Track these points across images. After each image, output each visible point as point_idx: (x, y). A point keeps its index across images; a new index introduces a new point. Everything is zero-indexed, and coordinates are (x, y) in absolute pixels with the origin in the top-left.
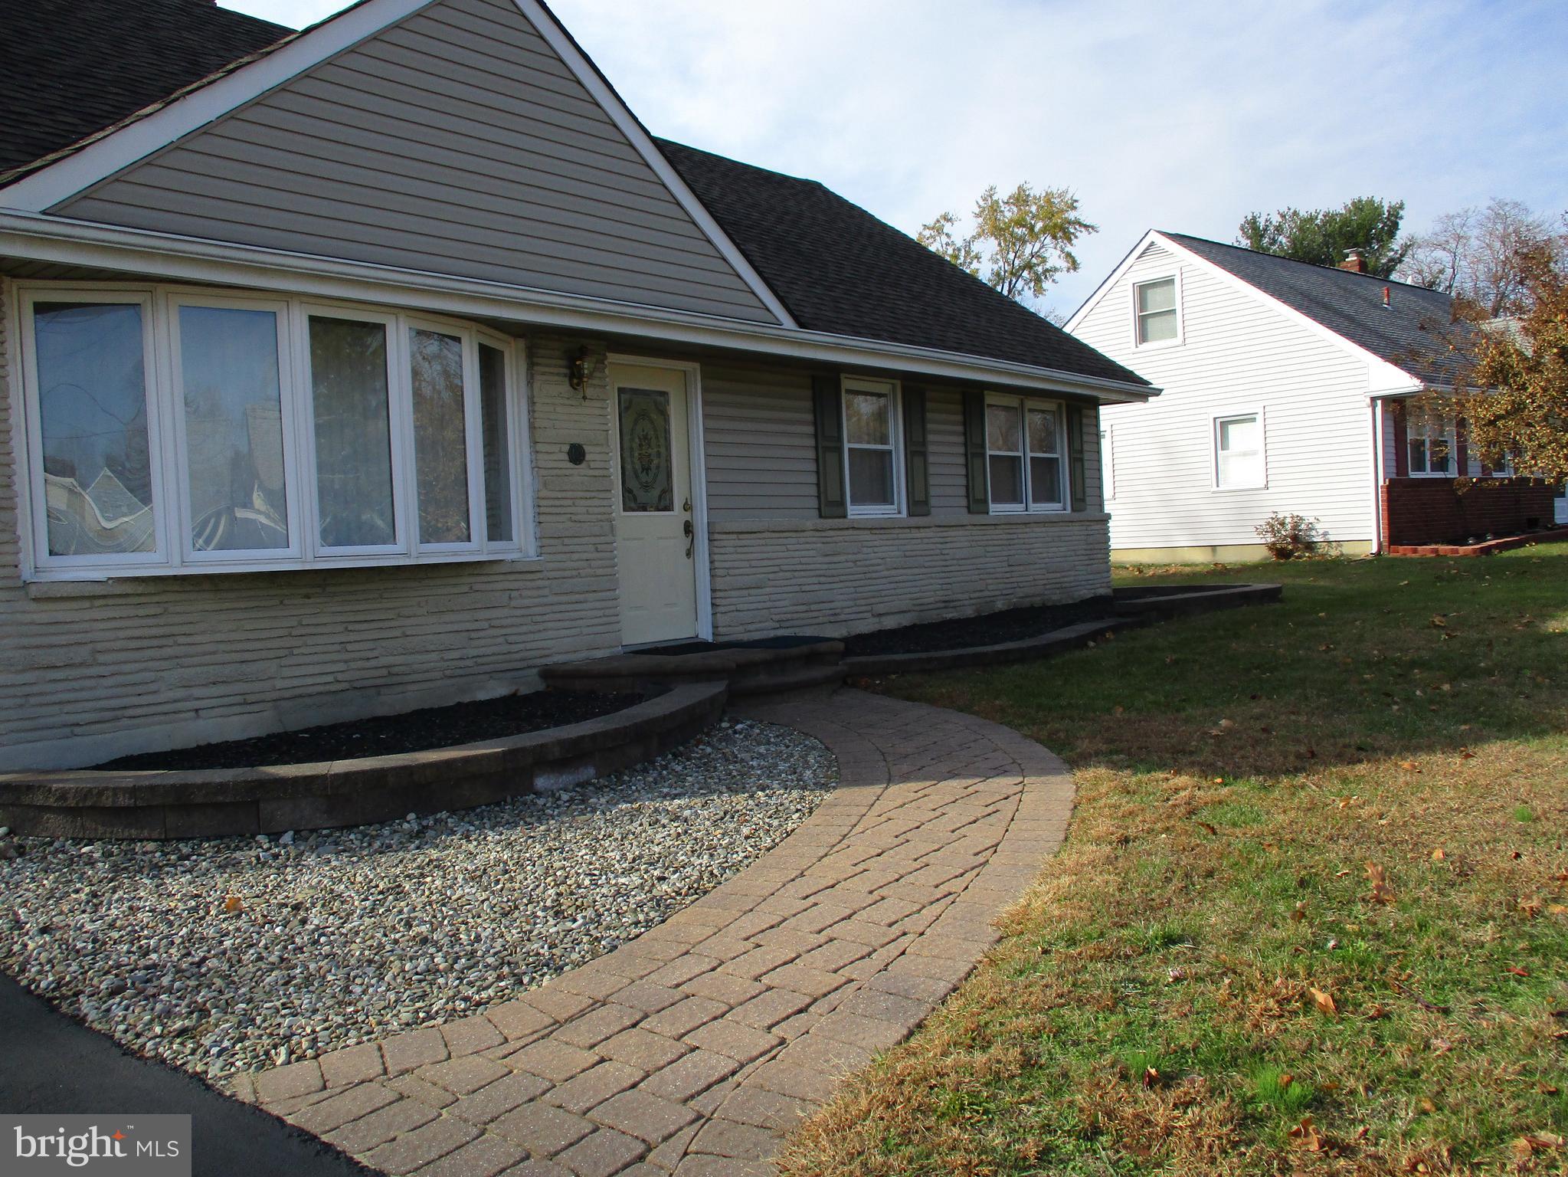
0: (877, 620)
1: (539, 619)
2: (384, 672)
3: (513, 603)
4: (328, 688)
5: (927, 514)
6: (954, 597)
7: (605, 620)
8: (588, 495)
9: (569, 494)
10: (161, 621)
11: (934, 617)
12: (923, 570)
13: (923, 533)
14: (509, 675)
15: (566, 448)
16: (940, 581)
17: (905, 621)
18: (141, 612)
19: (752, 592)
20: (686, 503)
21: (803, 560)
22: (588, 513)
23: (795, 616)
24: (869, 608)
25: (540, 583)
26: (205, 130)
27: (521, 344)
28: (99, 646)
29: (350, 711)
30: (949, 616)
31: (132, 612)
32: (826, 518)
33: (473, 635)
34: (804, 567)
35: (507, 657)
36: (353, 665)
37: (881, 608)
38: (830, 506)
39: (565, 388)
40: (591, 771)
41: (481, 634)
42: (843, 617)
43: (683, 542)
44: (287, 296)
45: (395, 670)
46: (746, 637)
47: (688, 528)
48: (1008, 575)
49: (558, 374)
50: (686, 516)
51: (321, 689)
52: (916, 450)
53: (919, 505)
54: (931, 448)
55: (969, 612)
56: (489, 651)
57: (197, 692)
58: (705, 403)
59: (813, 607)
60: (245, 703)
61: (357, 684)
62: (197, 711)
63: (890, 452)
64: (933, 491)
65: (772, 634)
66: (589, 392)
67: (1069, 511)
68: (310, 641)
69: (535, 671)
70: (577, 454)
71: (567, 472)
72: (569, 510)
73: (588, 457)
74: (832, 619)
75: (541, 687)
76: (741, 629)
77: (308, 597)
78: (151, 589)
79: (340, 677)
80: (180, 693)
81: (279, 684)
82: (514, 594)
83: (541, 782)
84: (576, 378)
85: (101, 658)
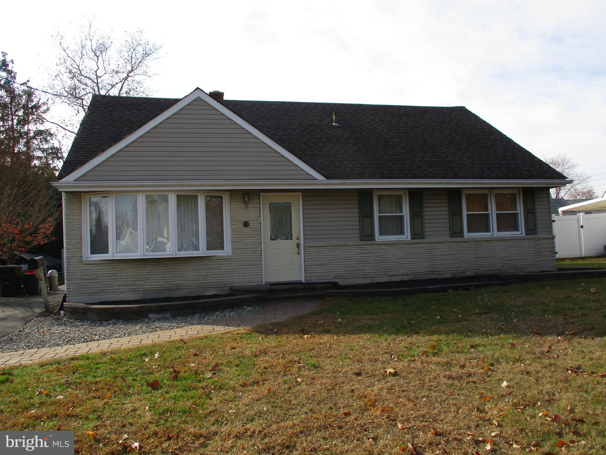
0: (389, 277)
1: (230, 273)
2: (176, 285)
3: (220, 268)
4: (159, 289)
5: (423, 238)
6: (437, 270)
7: (256, 274)
8: (250, 236)
9: (242, 236)
10: (114, 270)
11: (424, 277)
12: (417, 260)
13: (423, 245)
14: (218, 288)
15: (242, 223)
16: (429, 264)
17: (406, 278)
18: (109, 268)
19: (322, 266)
20: (298, 237)
21: (348, 256)
22: (250, 242)
23: (344, 275)
24: (385, 273)
25: (231, 262)
26: (112, 156)
27: (228, 193)
28: (98, 275)
29: (165, 295)
30: (433, 277)
31: (107, 268)
32: (363, 241)
33: (206, 277)
34: (349, 258)
35: (218, 283)
36: (166, 283)
37: (392, 273)
38: (366, 236)
39: (242, 205)
41: (209, 276)
42: (370, 276)
43: (296, 249)
44: (139, 191)
45: (179, 285)
46: (318, 281)
47: (298, 246)
48: (476, 262)
49: (240, 201)
50: (298, 241)
51: (157, 289)
52: (416, 214)
53: (418, 234)
54: (425, 213)
55: (448, 276)
56: (211, 281)
57: (122, 287)
58: (303, 205)
59: (353, 272)
60: (135, 291)
61: (167, 288)
62: (122, 292)
64: (426, 230)
65: (332, 281)
66: (250, 206)
67: (524, 234)
68: (154, 276)
69: (228, 288)
70: (246, 224)
71: (242, 230)
72: (243, 241)
73: (250, 225)
74: (363, 276)
75: (229, 292)
76: (317, 278)
77: (154, 265)
78: (110, 262)
79: (162, 286)
80: (118, 287)
81: (144, 287)
82: (221, 265)
84: (245, 203)
85: (99, 278)
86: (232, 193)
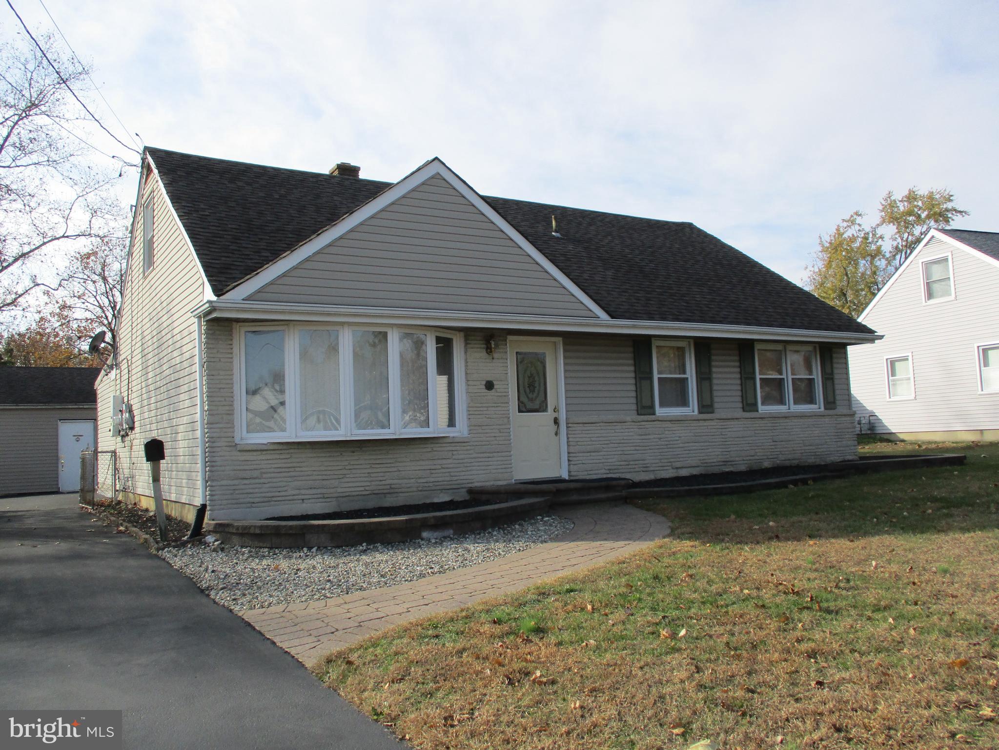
0: (675, 470)
1: (468, 465)
2: (388, 487)
3: (454, 457)
4: (361, 493)
5: (712, 412)
6: (731, 459)
7: (504, 466)
8: (496, 405)
9: (484, 405)
10: (289, 461)
11: (716, 470)
12: (708, 444)
13: (712, 423)
14: (451, 491)
15: (484, 383)
16: (720, 450)
17: (695, 471)
18: (282, 457)
19: (592, 454)
20: (555, 408)
21: (625, 438)
22: (495, 414)
23: (621, 467)
24: (669, 464)
25: (469, 447)
26: (307, 260)
27: (462, 334)
28: (263, 471)
29: (371, 504)
30: (727, 470)
31: (278, 457)
32: (641, 415)
33: (433, 471)
34: (625, 441)
35: (450, 483)
36: (373, 483)
37: (678, 465)
38: (645, 408)
39: (483, 354)
40: (451, 531)
41: (437, 471)
42: (652, 469)
43: (554, 428)
44: (342, 324)
45: (393, 486)
46: (588, 477)
47: (556, 421)
48: (773, 447)
49: (481, 348)
50: (555, 415)
51: (358, 493)
52: (704, 377)
53: (706, 407)
54: (714, 376)
55: (743, 468)
56: (440, 479)
57: (303, 492)
58: (565, 357)
59: (631, 463)
60: (324, 498)
61: (375, 492)
62: (303, 500)
63: (687, 379)
64: (716, 399)
65: (605, 476)
66: (496, 355)
67: (822, 409)
68: (354, 471)
69: (464, 490)
70: (489, 386)
71: (484, 394)
72: (485, 412)
73: (495, 387)
74: (644, 469)
75: (467, 497)
76: (586, 473)
77: (353, 452)
78: (285, 447)
79: (367, 488)
80: (297, 492)
81: (339, 490)
82: (454, 453)
83: (425, 534)
84: (489, 350)
85: (264, 476)
86: (468, 333)
